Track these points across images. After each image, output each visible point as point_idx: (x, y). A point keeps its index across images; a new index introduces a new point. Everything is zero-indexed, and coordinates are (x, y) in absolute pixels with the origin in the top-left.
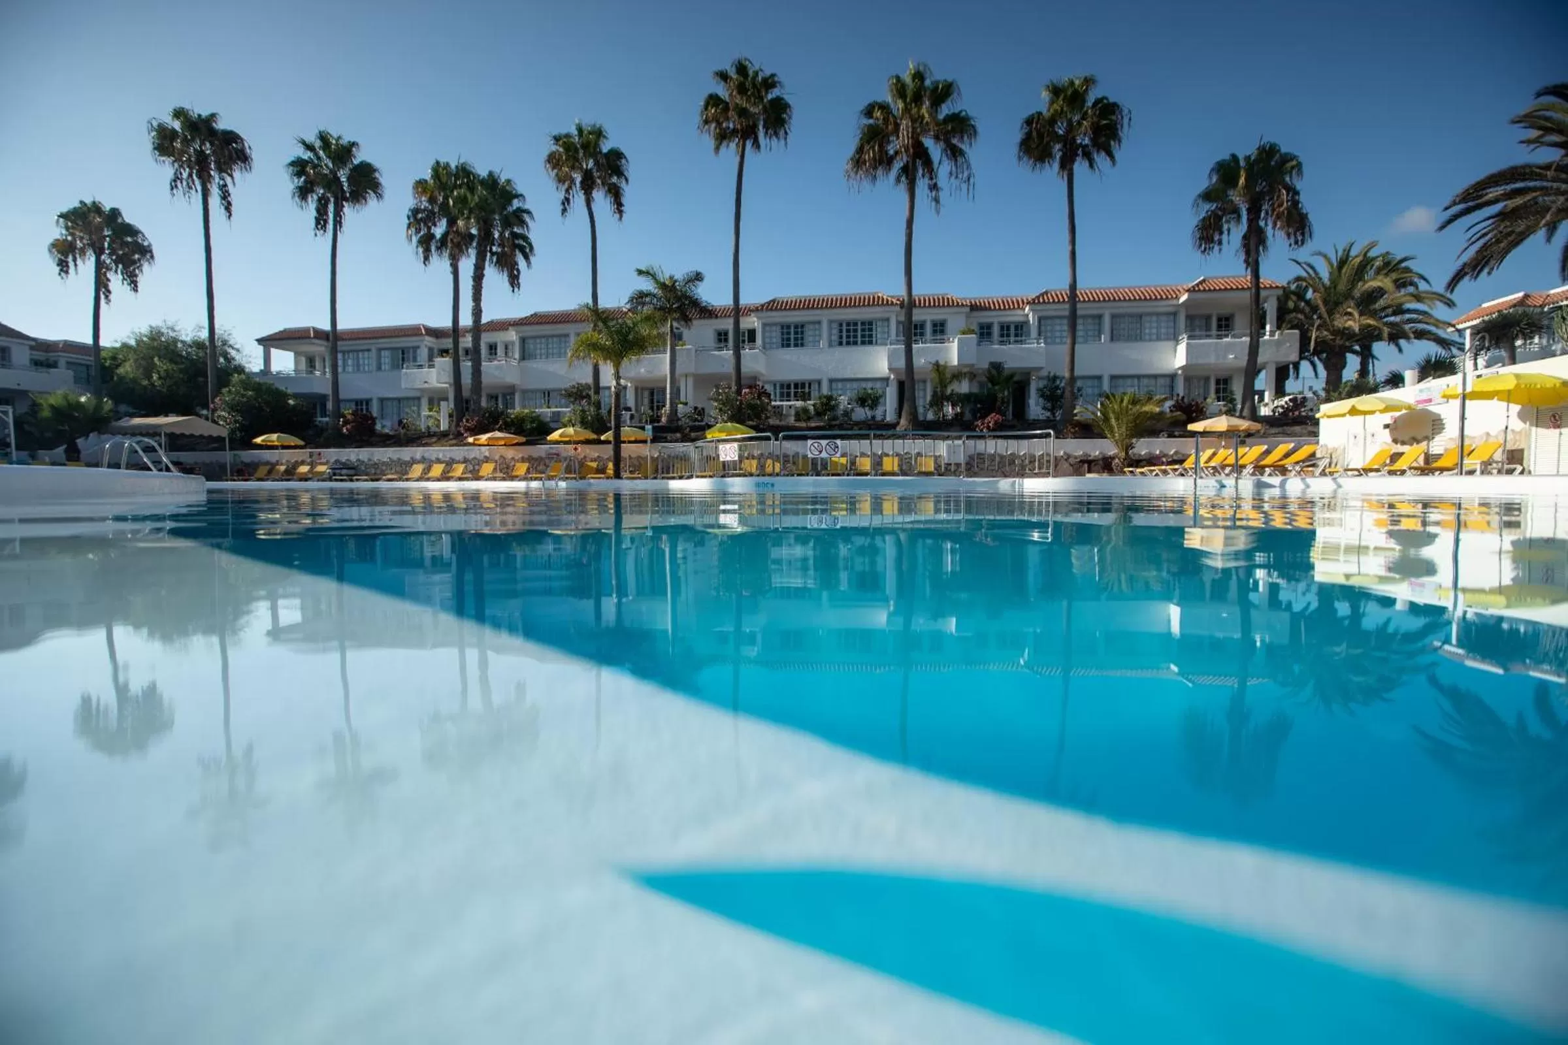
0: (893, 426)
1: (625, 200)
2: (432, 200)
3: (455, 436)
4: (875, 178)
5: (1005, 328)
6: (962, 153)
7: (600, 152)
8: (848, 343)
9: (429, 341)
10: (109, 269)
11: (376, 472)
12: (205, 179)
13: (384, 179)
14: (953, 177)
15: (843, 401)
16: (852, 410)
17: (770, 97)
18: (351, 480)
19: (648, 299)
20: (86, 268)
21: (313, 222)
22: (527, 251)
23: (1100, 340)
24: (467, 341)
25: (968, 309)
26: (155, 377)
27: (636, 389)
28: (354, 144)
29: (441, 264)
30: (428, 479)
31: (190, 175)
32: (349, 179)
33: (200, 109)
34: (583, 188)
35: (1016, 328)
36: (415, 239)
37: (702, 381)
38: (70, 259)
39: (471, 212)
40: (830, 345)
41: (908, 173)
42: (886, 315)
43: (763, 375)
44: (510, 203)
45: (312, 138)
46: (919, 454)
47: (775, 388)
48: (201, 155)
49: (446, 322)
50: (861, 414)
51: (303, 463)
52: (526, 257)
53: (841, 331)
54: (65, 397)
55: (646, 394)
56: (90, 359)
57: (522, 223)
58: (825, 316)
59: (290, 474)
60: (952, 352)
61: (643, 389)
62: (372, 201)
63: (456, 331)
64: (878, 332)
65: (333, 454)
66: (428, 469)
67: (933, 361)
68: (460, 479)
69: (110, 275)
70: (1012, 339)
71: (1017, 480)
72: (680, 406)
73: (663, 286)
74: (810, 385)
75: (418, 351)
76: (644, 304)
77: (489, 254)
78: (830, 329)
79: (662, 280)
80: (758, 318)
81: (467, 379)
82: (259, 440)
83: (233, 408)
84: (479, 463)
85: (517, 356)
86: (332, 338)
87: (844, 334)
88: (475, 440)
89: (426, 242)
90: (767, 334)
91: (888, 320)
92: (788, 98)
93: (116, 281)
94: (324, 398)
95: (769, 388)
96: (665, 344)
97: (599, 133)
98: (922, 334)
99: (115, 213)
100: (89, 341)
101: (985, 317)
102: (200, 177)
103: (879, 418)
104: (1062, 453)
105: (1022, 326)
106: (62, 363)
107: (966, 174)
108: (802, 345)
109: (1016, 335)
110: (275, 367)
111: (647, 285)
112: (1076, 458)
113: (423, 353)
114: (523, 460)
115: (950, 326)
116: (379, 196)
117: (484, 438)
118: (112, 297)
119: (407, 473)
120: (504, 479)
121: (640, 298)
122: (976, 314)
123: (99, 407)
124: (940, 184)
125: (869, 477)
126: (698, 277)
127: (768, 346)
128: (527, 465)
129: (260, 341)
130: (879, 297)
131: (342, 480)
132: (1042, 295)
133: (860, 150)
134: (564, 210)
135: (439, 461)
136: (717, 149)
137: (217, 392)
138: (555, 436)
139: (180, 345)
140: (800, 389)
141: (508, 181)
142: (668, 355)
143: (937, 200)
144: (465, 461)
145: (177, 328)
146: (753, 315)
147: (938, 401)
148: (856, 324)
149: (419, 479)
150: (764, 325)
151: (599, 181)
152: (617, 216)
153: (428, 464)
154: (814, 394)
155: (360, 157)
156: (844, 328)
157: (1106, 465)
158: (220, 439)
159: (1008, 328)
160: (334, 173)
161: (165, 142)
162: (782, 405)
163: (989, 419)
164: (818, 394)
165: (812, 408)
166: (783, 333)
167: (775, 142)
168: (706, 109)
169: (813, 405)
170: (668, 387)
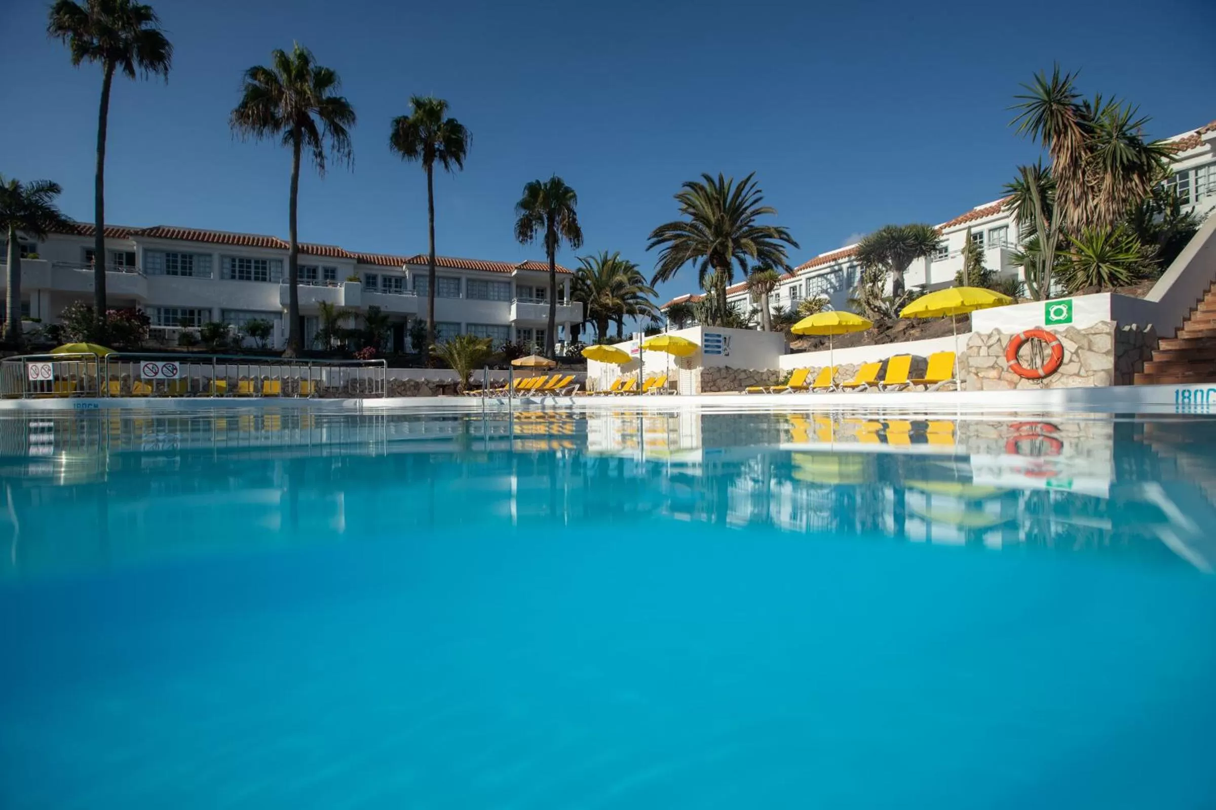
4: (261, 133)
5: (387, 281)
6: (343, 132)
8: (241, 278)
14: (336, 150)
15: (233, 329)
16: (243, 338)
17: (143, 27)
23: (459, 296)
35: (396, 281)
37: (58, 297)
40: (222, 278)
41: (295, 137)
42: (280, 257)
43: (142, 299)
46: (302, 379)
47: (159, 313)
50: (252, 342)
53: (234, 266)
58: (217, 251)
60: (340, 295)
64: (272, 270)
67: (321, 300)
70: (393, 289)
71: (358, 400)
72: (26, 322)
74: (199, 314)
78: (222, 262)
80: (136, 242)
87: (237, 269)
90: (150, 260)
91: (281, 261)
92: (166, 35)
95: (149, 312)
98: (314, 277)
101: (368, 269)
103: (269, 346)
104: (423, 379)
105: (401, 280)
107: (346, 150)
108: (190, 274)
109: (396, 287)
112: (433, 383)
115: (340, 273)
124: (324, 154)
126: (53, 188)
127: (150, 271)
130: (272, 241)
132: (416, 257)
133: (245, 104)
136: (76, 60)
140: (189, 316)
142: (8, 267)
143: (322, 166)
146: (131, 238)
147: (327, 334)
148: (249, 261)
150: (145, 250)
154: (205, 320)
156: (237, 263)
159: (390, 281)
162: (164, 330)
163: (365, 350)
164: (207, 322)
165: (199, 334)
166: (168, 261)
167: (152, 74)
168: (58, 12)
169: (201, 332)
170: (8, 300)
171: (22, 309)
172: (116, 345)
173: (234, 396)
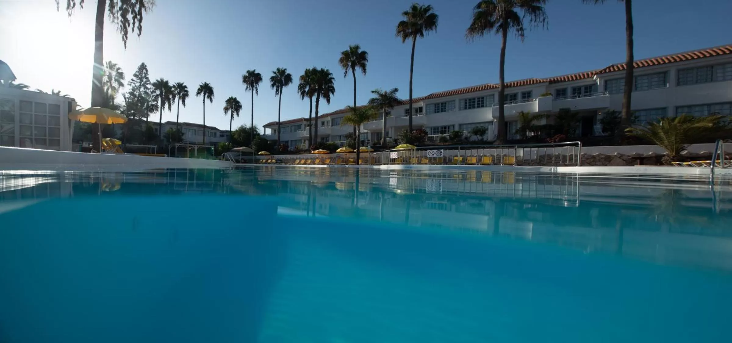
0: (491, 143)
1: (367, 68)
2: (305, 81)
3: (308, 151)
4: (482, 33)
5: (577, 90)
6: (539, 8)
7: (358, 54)
8: (470, 108)
9: (305, 122)
10: (234, 112)
11: (286, 162)
12: (253, 87)
13: (293, 77)
14: (533, 22)
15: (465, 133)
16: (470, 137)
17: (427, 15)
18: (280, 164)
19: (376, 101)
20: (230, 112)
21: (275, 93)
22: (333, 90)
23: (666, 86)
24: (313, 122)
25: (548, 83)
26: (241, 137)
27: (372, 133)
28: (285, 70)
29: (307, 99)
30: (300, 164)
31: (250, 86)
32: (284, 79)
33: (252, 69)
34: (351, 67)
35: (586, 88)
36: (300, 93)
37: (398, 129)
38: (227, 111)
39: (315, 82)
40: (460, 109)
41: (504, 28)
42: (492, 93)
43: (425, 125)
44: (328, 76)
45: (275, 70)
46: (505, 155)
47: (431, 129)
48: (252, 80)
49: (307, 117)
50: (474, 138)
51: (269, 159)
52: (333, 93)
53: (466, 103)
54: (223, 143)
55: (376, 135)
56: (229, 134)
57: (332, 82)
58: (457, 98)
59: (266, 163)
60: (535, 106)
61: (374, 133)
62: (290, 84)
63: (310, 119)
64: (487, 101)
65: (277, 157)
66: (300, 162)
67: (520, 111)
68: (309, 164)
69: (234, 114)
70: (582, 94)
71: (553, 168)
72: (388, 139)
73: (381, 95)
74: (449, 128)
75: (302, 126)
76: (375, 103)
77: (321, 94)
78: (460, 103)
79: (381, 93)
80: (424, 102)
81: (313, 133)
82: (259, 153)
83: (255, 145)
84: (315, 159)
85: (330, 125)
86: (279, 124)
87: (468, 104)
88: (314, 152)
89: (303, 94)
90: (428, 108)
91: (493, 95)
92: (437, 13)
93: (235, 114)
94: (277, 140)
95: (428, 130)
96: (382, 117)
97: (357, 48)
98: (515, 99)
99: (235, 98)
100: (229, 130)
101: (560, 86)
102: (252, 86)
103: (485, 139)
104: (616, 154)
106: (225, 136)
107: (542, 18)
108: (445, 111)
109: (586, 92)
110: (266, 133)
111: (375, 96)
112: (628, 156)
113: (303, 126)
114: (329, 158)
115: (534, 93)
116: (292, 82)
117: (316, 151)
118: (234, 119)
119: (295, 162)
120: (322, 164)
121: (373, 101)
122: (553, 85)
123: (229, 145)
124: (524, 27)
125: (458, 165)
126: (396, 90)
127: (428, 113)
128: (329, 160)
129: (264, 126)
130: (488, 86)
131: (278, 164)
133: (474, 24)
134: (345, 76)
135: (304, 159)
136: (404, 41)
137: (252, 141)
138: (338, 150)
139: (247, 129)
140: (444, 129)
141: (327, 70)
142: (383, 120)
143: (522, 35)
144: (311, 159)
145: (246, 125)
146: (421, 101)
147: (523, 130)
148: (474, 99)
149: (298, 164)
150: (427, 105)
151: (358, 64)
152: (364, 74)
153: (301, 159)
154: (451, 130)
155: (287, 72)
156: (468, 101)
157: (657, 161)
158: (252, 153)
159: (579, 89)
160: (281, 78)
161: (246, 80)
162: (433, 136)
163: (556, 137)
164: (452, 131)
165: (448, 137)
166: (435, 107)
167: (430, 32)
168: (399, 27)
169: (450, 136)
170: (383, 132)
171: (387, 134)
172: (416, 144)
173: (466, 164)
